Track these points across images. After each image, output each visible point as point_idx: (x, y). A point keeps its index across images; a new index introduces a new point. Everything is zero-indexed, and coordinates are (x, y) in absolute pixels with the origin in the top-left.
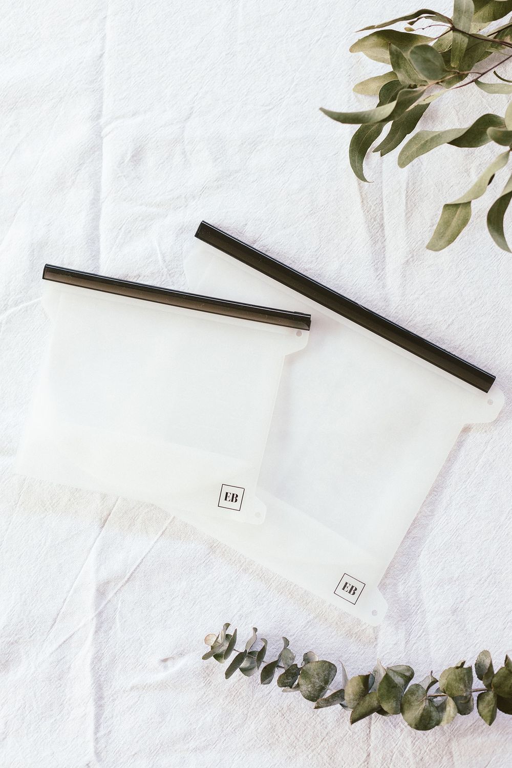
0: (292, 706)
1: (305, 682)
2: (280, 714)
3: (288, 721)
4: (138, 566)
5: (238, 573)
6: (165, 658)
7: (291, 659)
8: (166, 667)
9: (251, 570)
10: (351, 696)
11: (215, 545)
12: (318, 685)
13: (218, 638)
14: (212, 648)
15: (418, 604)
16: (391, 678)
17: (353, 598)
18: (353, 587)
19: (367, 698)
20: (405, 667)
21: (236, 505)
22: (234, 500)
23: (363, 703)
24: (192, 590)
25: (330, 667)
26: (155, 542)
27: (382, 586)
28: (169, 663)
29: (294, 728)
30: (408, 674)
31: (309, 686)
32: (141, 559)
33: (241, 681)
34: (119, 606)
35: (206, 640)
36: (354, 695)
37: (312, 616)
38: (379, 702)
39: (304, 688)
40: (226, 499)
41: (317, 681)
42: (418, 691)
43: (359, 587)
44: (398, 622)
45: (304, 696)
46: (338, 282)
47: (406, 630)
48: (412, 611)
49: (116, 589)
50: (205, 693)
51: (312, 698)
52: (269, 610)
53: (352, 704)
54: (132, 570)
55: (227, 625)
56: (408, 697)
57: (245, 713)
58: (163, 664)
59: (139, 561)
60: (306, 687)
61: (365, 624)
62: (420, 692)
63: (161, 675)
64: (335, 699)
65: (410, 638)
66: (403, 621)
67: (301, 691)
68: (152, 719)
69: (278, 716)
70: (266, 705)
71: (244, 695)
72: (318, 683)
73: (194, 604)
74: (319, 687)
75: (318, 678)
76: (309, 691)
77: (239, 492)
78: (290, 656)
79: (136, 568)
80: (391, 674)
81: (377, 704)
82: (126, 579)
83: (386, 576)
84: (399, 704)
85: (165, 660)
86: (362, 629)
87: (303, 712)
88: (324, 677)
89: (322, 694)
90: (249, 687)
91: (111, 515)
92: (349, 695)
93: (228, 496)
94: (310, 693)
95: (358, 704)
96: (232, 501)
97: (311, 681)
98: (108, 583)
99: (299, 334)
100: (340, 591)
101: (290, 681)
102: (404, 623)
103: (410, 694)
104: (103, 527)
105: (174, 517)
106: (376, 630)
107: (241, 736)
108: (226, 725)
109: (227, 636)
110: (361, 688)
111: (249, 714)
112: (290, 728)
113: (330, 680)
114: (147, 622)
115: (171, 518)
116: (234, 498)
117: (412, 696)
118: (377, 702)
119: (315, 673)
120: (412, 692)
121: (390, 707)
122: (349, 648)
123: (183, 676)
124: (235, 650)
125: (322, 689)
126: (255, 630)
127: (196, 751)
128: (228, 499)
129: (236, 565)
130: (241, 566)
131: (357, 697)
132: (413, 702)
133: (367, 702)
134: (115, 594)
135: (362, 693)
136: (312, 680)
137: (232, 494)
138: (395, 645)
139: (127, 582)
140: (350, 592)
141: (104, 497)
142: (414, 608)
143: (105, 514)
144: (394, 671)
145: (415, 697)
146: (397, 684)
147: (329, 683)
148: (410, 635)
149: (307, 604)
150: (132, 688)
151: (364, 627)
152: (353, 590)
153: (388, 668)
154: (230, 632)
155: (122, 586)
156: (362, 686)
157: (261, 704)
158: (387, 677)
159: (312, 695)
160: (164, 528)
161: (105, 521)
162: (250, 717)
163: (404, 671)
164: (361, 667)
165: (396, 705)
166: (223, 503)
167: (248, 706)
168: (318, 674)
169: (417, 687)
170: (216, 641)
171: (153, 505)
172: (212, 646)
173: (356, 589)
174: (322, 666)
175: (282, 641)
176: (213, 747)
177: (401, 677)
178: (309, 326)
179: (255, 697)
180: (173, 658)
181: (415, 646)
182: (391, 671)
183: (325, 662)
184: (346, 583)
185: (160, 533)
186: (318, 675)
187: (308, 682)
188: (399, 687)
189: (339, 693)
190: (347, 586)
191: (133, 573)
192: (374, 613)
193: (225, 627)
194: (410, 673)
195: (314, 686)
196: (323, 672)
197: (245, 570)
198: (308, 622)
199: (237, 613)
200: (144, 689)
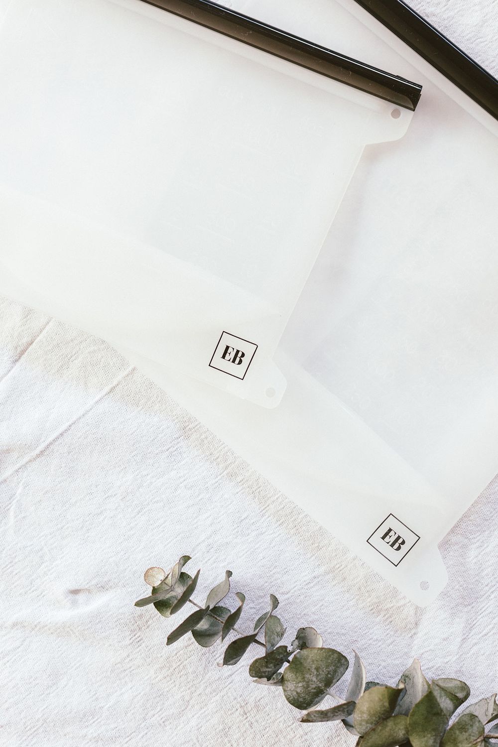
0: (262, 701)
1: (294, 677)
2: (240, 711)
3: (251, 725)
4: (62, 434)
5: (219, 477)
6: (77, 588)
7: (278, 635)
8: (74, 603)
9: (239, 478)
10: (365, 716)
11: (191, 426)
12: (314, 686)
13: (167, 577)
14: (155, 590)
15: (494, 583)
16: (436, 700)
17: (396, 556)
18: (399, 537)
19: (390, 723)
20: (458, 683)
21: (239, 370)
22: (238, 360)
23: (381, 730)
24: (140, 490)
25: (339, 661)
26: (97, 402)
27: (445, 545)
28: (81, 597)
29: (258, 737)
30: (460, 695)
31: (300, 685)
32: (67, 424)
33: (190, 648)
34: (19, 491)
35: (147, 575)
36: (369, 714)
37: (323, 569)
38: (407, 732)
39: (290, 686)
40: (224, 357)
41: (314, 679)
42: (472, 726)
43: (410, 539)
44: (457, 605)
45: (288, 699)
46: (473, 45)
47: (468, 620)
48: (482, 593)
49: (18, 465)
50: (128, 656)
51: (299, 703)
52: (257, 546)
53: (364, 728)
54: (50, 439)
55: (186, 559)
56: (455, 733)
57: (187, 698)
58: (71, 596)
59: (64, 427)
60: (295, 686)
61: (404, 598)
62: (475, 728)
63: (65, 614)
64: (336, 714)
65: (471, 634)
66: (466, 606)
67: (285, 690)
68: (36, 678)
69: (237, 713)
70: (222, 694)
71: (190, 670)
72: (315, 681)
73: (139, 512)
74: (315, 689)
75: (317, 676)
76: (297, 693)
77: (248, 350)
78: (279, 629)
79: (57, 438)
80: (437, 693)
81: (404, 735)
82: (37, 451)
83: (452, 531)
84: (439, 741)
85: (75, 592)
86: (398, 605)
87: (278, 716)
88: (327, 675)
89: (317, 699)
90: (200, 660)
91: (34, 344)
92: (362, 713)
93: (229, 352)
94: (299, 696)
95: (374, 730)
96: (234, 361)
97: (304, 678)
98: (8, 451)
99: (396, 114)
100: (377, 540)
101: (270, 670)
102: (466, 610)
103: (459, 729)
104: (17, 361)
105: (134, 369)
106: (419, 611)
107: (172, 733)
108: (152, 712)
109: (183, 576)
110: (384, 706)
111: (191, 702)
112: (252, 736)
113: (334, 681)
114: (59, 526)
115: (130, 368)
116: (238, 357)
117: (461, 733)
118: (403, 732)
119: (314, 666)
120: (462, 726)
121: (424, 743)
122: (371, 631)
123: (99, 622)
124: (190, 601)
125: (319, 694)
126: (229, 573)
127: (97, 741)
128: (227, 357)
129: (218, 464)
130: (226, 468)
131: (374, 718)
132: (461, 742)
133: (388, 729)
134: (17, 471)
135: (383, 714)
136: (307, 676)
137: (235, 351)
138: (444, 640)
139: (38, 456)
140: (392, 545)
141: (28, 313)
142: (487, 588)
143: (25, 340)
144: (442, 689)
145: (465, 735)
146: (442, 711)
147: (332, 685)
148: (471, 628)
149: (319, 548)
150: (14, 625)
151: (402, 602)
152: (398, 544)
153: (433, 682)
154: (190, 570)
155: (30, 461)
156: (387, 704)
157: (214, 691)
158: (429, 698)
159: (301, 700)
160: (115, 383)
161: (23, 352)
162: (193, 706)
163: (456, 691)
164: (383, 664)
165: (435, 742)
166: (218, 361)
167: (193, 689)
168: (317, 669)
169: (471, 720)
170: (163, 582)
171: (103, 342)
172: (154, 587)
173: (403, 543)
174: (327, 658)
175: (268, 599)
176: (125, 741)
177: (451, 700)
178: (415, 104)
179: (207, 677)
180: (89, 591)
181: (475, 648)
182: (437, 688)
183: (333, 651)
184: (390, 530)
185: (107, 389)
186: (317, 671)
187: (300, 678)
188: (444, 715)
189: (345, 707)
190: (390, 534)
191: (51, 444)
192: (424, 586)
193: (182, 562)
194: (465, 693)
195: (308, 686)
196: (327, 667)
197: (231, 476)
198: (315, 577)
199: (204, 541)
200: (33, 629)
